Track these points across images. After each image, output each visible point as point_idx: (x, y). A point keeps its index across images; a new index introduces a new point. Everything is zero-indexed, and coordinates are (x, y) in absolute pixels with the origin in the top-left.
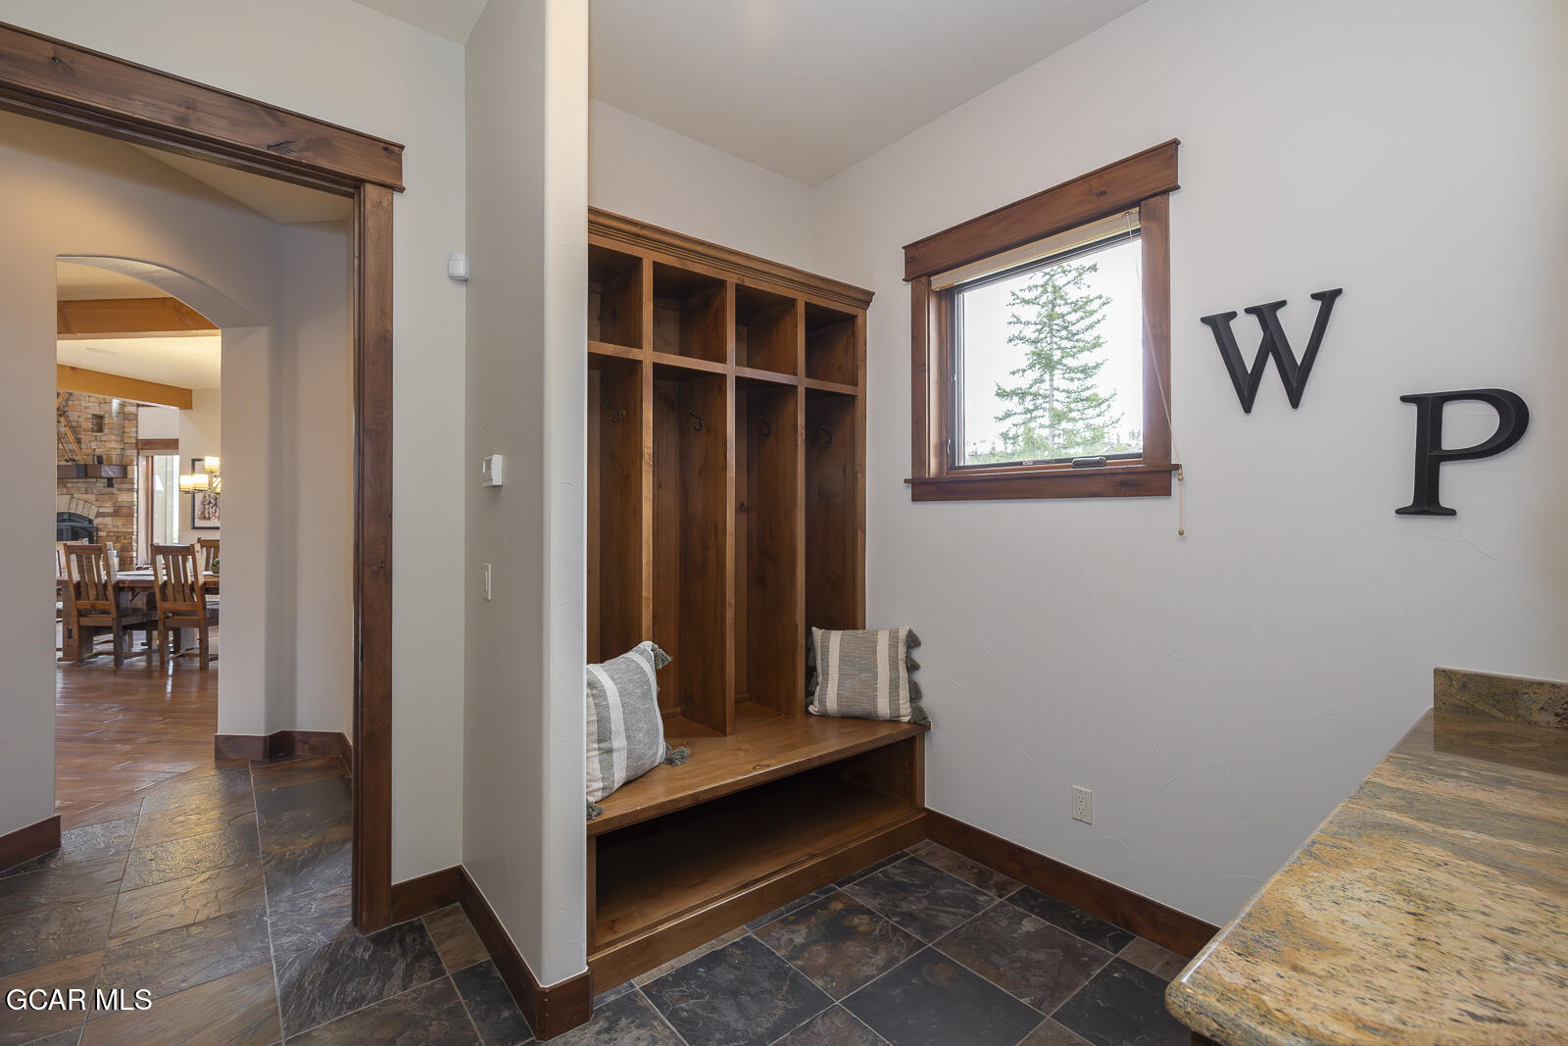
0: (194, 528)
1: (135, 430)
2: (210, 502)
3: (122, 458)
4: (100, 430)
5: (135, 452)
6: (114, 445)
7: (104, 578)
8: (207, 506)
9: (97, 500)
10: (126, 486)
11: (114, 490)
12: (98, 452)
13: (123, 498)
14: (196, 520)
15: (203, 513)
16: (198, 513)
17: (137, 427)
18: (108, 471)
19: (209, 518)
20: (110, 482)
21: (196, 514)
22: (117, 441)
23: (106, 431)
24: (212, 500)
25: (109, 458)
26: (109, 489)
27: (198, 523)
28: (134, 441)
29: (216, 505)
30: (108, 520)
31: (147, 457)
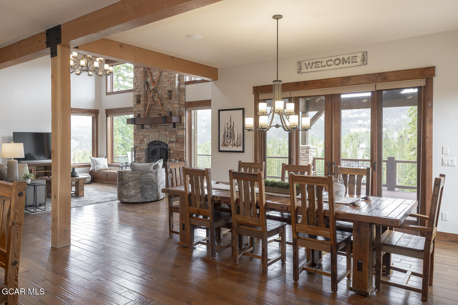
0: (220, 151)
1: (184, 97)
2: (228, 136)
3: (179, 112)
4: (170, 99)
5: (185, 109)
6: (176, 106)
7: (206, 193)
8: (226, 138)
9: (169, 134)
10: (181, 127)
11: (176, 129)
12: (170, 110)
13: (180, 133)
14: (221, 147)
15: (224, 142)
16: (221, 142)
17: (185, 96)
18: (175, 119)
19: (227, 146)
20: (174, 125)
21: (220, 143)
22: (177, 104)
23: (173, 99)
24: (229, 135)
25: (175, 112)
26: (174, 129)
27: (222, 148)
28: (184, 103)
29: (231, 137)
30: (174, 145)
31: (189, 111)
